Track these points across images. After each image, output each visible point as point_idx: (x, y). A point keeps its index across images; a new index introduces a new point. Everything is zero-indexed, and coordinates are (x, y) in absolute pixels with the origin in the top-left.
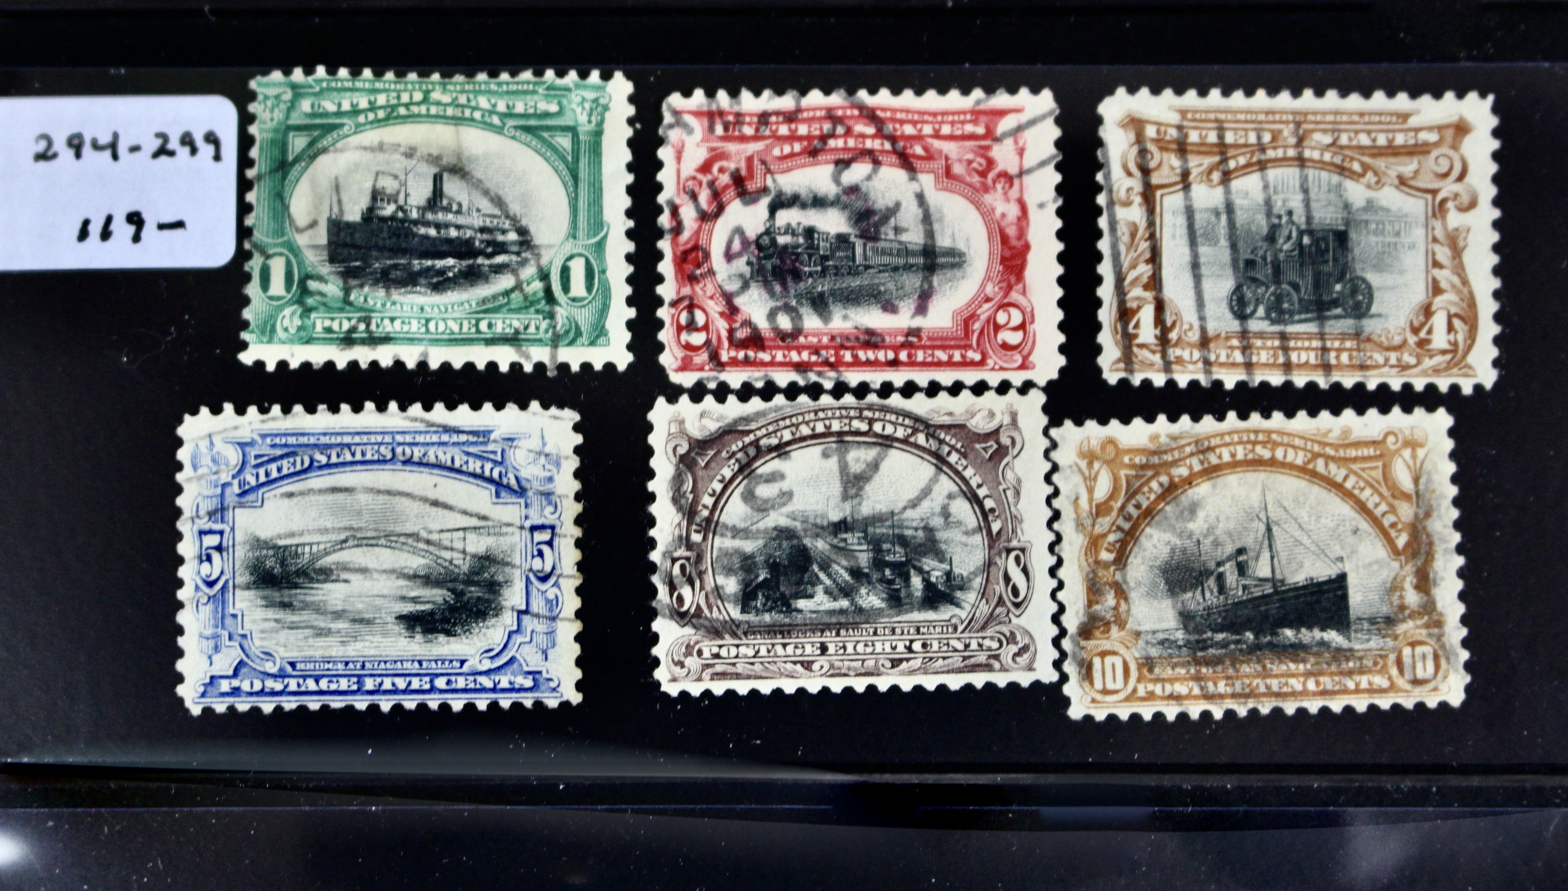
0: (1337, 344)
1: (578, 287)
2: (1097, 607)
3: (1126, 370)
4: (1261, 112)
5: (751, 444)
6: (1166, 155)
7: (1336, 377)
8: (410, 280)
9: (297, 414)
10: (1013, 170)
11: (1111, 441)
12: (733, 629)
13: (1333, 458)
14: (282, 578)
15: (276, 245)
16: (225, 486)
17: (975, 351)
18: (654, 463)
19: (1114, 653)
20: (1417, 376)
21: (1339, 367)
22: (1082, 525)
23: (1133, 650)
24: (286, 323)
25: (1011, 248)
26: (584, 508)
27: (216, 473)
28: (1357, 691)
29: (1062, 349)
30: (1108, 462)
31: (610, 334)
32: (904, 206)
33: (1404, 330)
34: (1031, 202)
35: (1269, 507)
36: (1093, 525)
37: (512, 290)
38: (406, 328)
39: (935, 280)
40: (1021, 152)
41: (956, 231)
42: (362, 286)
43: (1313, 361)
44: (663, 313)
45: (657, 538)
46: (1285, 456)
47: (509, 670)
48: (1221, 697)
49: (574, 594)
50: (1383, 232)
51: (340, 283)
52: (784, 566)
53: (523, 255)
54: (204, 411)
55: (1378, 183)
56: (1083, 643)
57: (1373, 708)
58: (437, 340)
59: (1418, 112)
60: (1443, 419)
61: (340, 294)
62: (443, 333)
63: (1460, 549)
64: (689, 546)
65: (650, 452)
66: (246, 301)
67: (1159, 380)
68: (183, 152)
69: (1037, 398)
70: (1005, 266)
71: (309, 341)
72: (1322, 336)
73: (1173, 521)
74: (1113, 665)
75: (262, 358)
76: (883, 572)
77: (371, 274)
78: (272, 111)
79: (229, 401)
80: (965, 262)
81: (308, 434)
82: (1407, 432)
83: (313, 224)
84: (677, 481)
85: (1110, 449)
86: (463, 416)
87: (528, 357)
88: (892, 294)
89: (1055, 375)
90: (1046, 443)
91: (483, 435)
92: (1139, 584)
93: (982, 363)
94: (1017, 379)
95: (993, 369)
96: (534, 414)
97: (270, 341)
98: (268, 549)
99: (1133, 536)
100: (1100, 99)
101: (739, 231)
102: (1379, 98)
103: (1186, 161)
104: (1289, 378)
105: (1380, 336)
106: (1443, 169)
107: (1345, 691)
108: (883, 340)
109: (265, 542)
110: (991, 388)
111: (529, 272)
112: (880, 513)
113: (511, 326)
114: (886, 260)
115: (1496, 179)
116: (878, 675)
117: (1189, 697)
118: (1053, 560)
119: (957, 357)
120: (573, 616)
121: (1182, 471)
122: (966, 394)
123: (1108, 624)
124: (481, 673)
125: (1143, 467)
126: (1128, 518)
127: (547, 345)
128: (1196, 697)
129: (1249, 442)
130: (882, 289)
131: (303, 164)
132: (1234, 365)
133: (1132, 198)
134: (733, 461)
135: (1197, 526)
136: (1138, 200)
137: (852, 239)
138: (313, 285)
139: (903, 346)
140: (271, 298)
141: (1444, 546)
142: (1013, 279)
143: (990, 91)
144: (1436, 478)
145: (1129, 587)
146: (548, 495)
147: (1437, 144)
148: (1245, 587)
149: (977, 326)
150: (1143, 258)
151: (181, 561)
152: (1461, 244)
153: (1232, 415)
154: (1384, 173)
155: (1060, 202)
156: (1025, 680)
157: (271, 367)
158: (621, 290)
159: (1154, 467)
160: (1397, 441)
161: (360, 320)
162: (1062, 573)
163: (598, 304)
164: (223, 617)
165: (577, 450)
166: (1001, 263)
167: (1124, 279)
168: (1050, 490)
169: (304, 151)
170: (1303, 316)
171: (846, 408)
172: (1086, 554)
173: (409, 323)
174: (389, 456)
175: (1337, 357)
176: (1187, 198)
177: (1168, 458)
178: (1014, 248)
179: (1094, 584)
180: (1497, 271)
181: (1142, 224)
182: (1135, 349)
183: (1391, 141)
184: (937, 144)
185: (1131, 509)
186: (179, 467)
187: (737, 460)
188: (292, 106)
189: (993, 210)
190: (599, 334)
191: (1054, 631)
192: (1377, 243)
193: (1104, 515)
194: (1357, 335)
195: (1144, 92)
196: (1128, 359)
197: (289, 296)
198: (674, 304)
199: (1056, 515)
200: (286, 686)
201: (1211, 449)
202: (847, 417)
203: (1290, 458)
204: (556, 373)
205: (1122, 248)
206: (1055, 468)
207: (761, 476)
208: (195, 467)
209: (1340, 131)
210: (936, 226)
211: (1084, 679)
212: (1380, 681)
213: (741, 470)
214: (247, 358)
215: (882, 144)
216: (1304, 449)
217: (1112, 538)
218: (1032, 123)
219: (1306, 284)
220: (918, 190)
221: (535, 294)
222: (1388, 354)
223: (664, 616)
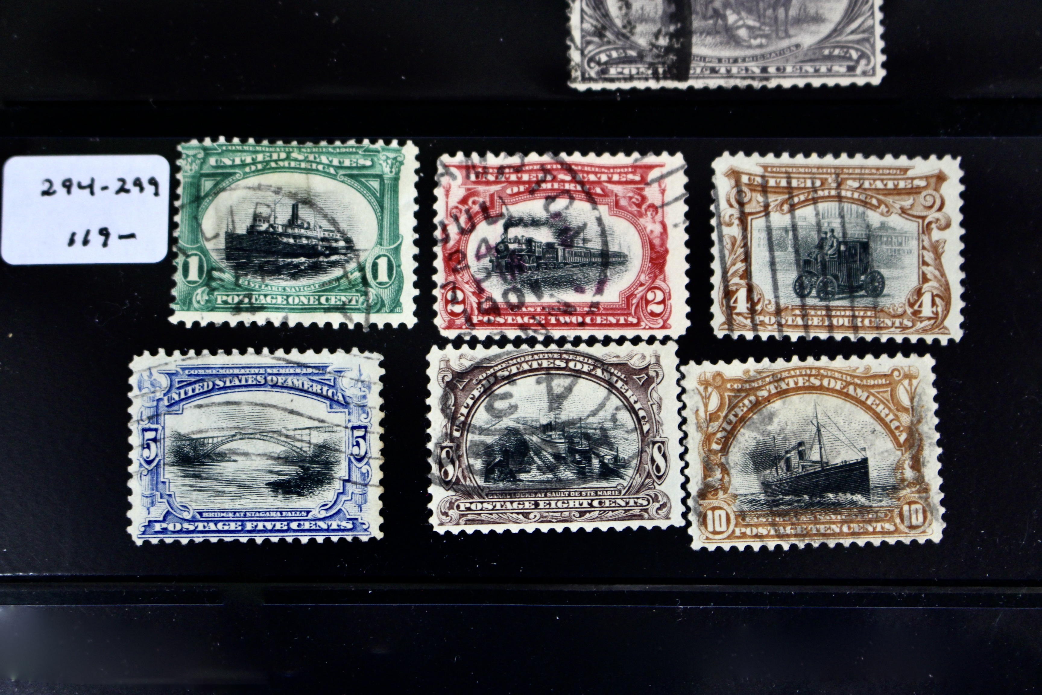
0: (862, 313)
1: (383, 276)
2: (710, 479)
3: (728, 329)
4: (814, 167)
5: (491, 375)
6: (754, 194)
7: (861, 334)
8: (277, 271)
9: (205, 355)
10: (658, 203)
11: (719, 374)
12: (478, 492)
13: (859, 385)
14: (195, 459)
15: (193, 249)
16: (159, 400)
17: (633, 317)
18: (430, 387)
19: (720, 508)
20: (912, 334)
21: (863, 327)
22: (701, 427)
23: (732, 506)
24: (199, 298)
25: (657, 252)
26: (386, 415)
27: (153, 392)
28: (874, 533)
29: (688, 316)
30: (716, 387)
31: (403, 306)
32: (589, 225)
33: (904, 304)
34: (669, 223)
35: (819, 416)
36: (708, 427)
37: (341, 278)
38: (274, 301)
39: (609, 273)
40: (663, 192)
41: (622, 242)
42: (246, 275)
43: (846, 324)
44: (436, 292)
45: (431, 434)
46: (829, 384)
47: (337, 517)
48: (788, 536)
49: (379, 470)
50: (891, 243)
51: (233, 272)
52: (512, 452)
53: (349, 255)
54: (146, 353)
55: (888, 212)
56: (701, 502)
57: (884, 543)
58: (293, 309)
59: (913, 167)
60: (929, 361)
61: (233, 280)
62: (297, 305)
63: (939, 443)
64: (452, 439)
65: (428, 380)
66: (173, 284)
67: (749, 336)
68: (135, 190)
69: (673, 347)
70: (652, 263)
71: (213, 309)
72: (852, 308)
73: (758, 425)
74: (720, 516)
75: (183, 320)
76: (575, 456)
77: (253, 267)
78: (191, 164)
79: (162, 347)
80: (627, 261)
81: (212, 368)
82: (906, 369)
83: (216, 236)
84: (444, 399)
85: (718, 379)
86: (310, 357)
87: (351, 320)
88: (581, 281)
89: (684, 332)
90: (678, 375)
91: (322, 368)
92: (736, 464)
93: (638, 325)
94: (660, 335)
95: (644, 328)
96: (355, 356)
97: (188, 310)
98: (185, 440)
99: (733, 434)
100: (713, 159)
101: (485, 241)
102: (889, 159)
103: (767, 198)
104: (831, 335)
105: (889, 308)
106: (929, 204)
107: (867, 533)
108: (576, 310)
109: (184, 436)
110: (643, 340)
111: (352, 266)
112: (573, 419)
113: (340, 300)
114: (578, 259)
115: (962, 210)
116: (571, 522)
117: (767, 536)
118: (682, 449)
119: (622, 321)
120: (378, 484)
121: (765, 393)
122: (627, 344)
123: (716, 490)
124: (320, 520)
125: (739, 391)
126: (730, 423)
127: (363, 312)
128: (772, 536)
129: (806, 375)
130: (575, 277)
131: (210, 198)
132: (797, 326)
133: (733, 221)
134: (480, 386)
135: (773, 428)
136: (736, 222)
137: (556, 246)
138: (216, 274)
139: (588, 314)
140: (189, 282)
141: (929, 441)
142: (657, 272)
143: (643, 153)
144: (924, 398)
145: (730, 466)
146: (363, 406)
147: (925, 188)
148: (803, 467)
149: (635, 301)
150: (739, 259)
151: (130, 448)
152: (941, 250)
153: (795, 358)
154: (892, 206)
155: (687, 224)
156: (664, 525)
157: (189, 325)
158: (410, 278)
159: (746, 390)
160: (900, 375)
161: (245, 296)
162: (688, 457)
163: (395, 287)
164: (157, 484)
165: (382, 379)
166: (650, 262)
167: (727, 272)
168: (680, 405)
169: (211, 189)
170: (841, 296)
171: (551, 353)
172: (703, 446)
173: (276, 298)
174: (263, 382)
175: (862, 322)
176: (768, 221)
177: (755, 385)
178: (658, 252)
179: (708, 465)
180: (963, 268)
181: (739, 237)
182: (734, 316)
183: (896, 186)
184: (610, 186)
185: (731, 417)
186: (130, 388)
187: (483, 385)
188: (204, 161)
189: (645, 228)
190: (396, 305)
191: (683, 494)
192: (887, 250)
193: (714, 421)
194: (875, 308)
195: (741, 154)
196: (730, 322)
197: (201, 281)
198: (443, 287)
199: (684, 421)
200: (196, 527)
201: (782, 379)
202: (552, 358)
203: (832, 385)
204: (368, 330)
205: (727, 253)
206: (684, 391)
207: (498, 395)
208: (140, 389)
209: (864, 179)
210: (609, 238)
211: (701, 525)
212: (889, 526)
213: (485, 392)
214: (174, 320)
215: (575, 187)
216: (841, 380)
217: (719, 435)
218: (670, 173)
219: (843, 275)
220: (598, 216)
221: (355, 280)
222: (894, 320)
223: (436, 484)
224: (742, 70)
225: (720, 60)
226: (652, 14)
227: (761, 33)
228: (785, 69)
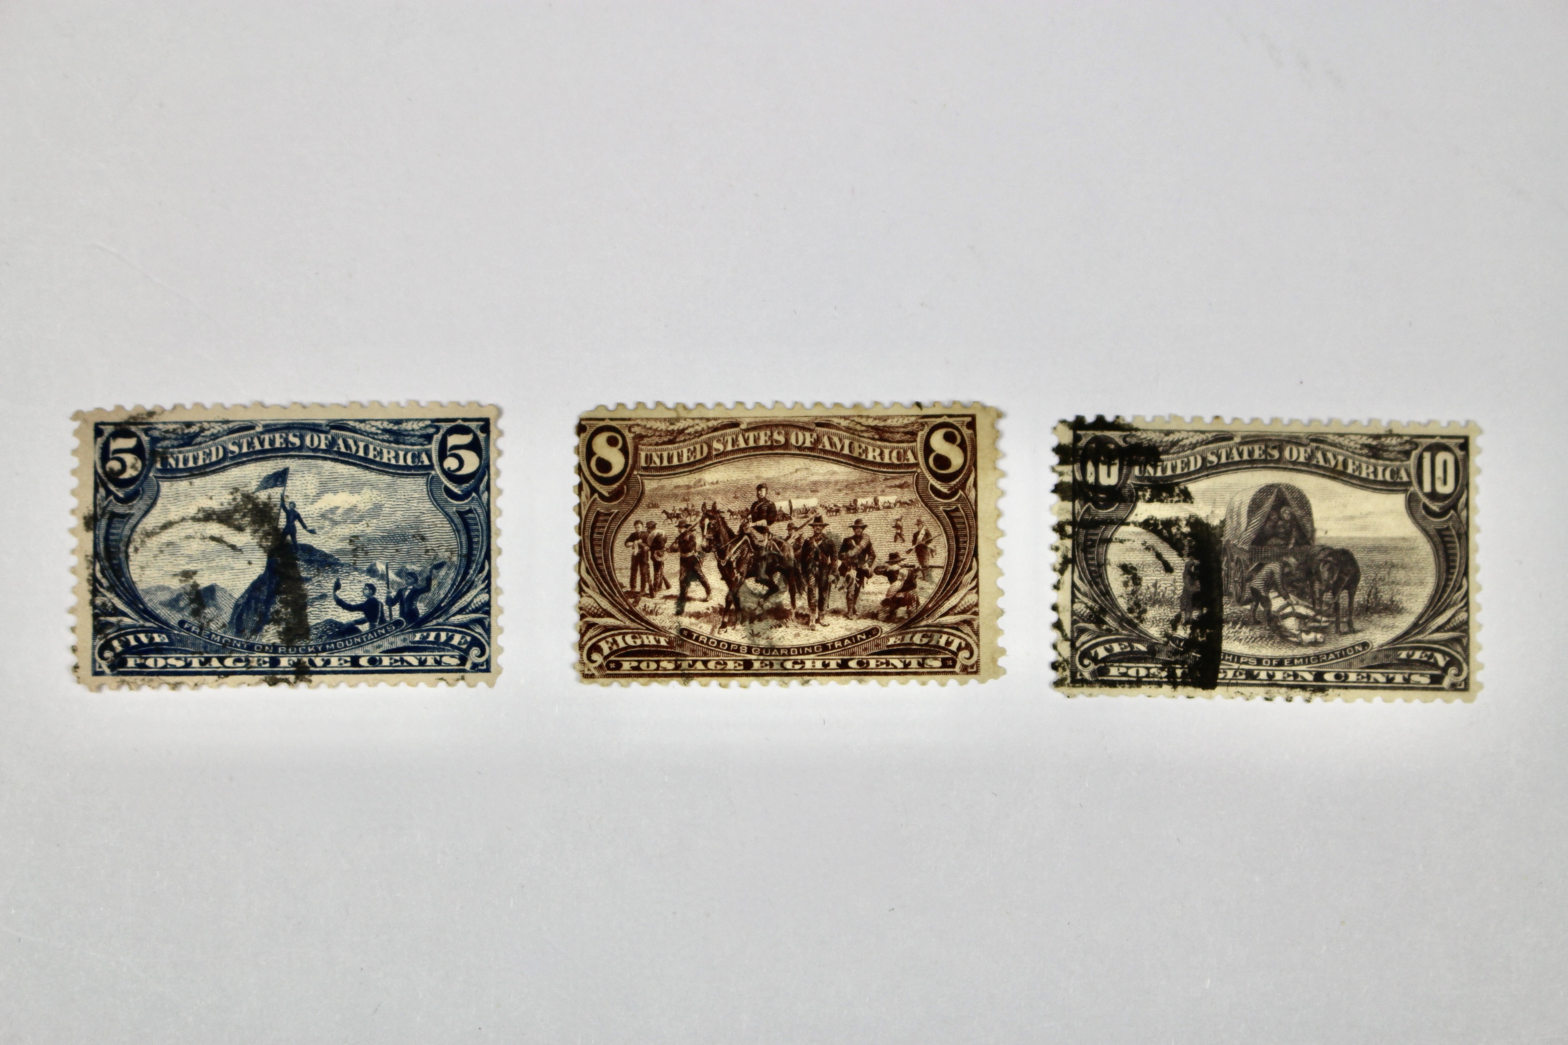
224: (1289, 676)
225: (1259, 661)
226: (1169, 594)
227: (1317, 624)
228: (1347, 677)
